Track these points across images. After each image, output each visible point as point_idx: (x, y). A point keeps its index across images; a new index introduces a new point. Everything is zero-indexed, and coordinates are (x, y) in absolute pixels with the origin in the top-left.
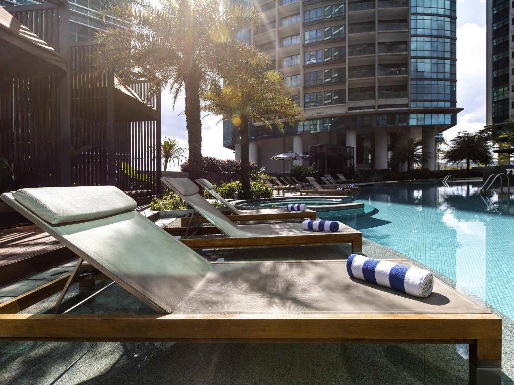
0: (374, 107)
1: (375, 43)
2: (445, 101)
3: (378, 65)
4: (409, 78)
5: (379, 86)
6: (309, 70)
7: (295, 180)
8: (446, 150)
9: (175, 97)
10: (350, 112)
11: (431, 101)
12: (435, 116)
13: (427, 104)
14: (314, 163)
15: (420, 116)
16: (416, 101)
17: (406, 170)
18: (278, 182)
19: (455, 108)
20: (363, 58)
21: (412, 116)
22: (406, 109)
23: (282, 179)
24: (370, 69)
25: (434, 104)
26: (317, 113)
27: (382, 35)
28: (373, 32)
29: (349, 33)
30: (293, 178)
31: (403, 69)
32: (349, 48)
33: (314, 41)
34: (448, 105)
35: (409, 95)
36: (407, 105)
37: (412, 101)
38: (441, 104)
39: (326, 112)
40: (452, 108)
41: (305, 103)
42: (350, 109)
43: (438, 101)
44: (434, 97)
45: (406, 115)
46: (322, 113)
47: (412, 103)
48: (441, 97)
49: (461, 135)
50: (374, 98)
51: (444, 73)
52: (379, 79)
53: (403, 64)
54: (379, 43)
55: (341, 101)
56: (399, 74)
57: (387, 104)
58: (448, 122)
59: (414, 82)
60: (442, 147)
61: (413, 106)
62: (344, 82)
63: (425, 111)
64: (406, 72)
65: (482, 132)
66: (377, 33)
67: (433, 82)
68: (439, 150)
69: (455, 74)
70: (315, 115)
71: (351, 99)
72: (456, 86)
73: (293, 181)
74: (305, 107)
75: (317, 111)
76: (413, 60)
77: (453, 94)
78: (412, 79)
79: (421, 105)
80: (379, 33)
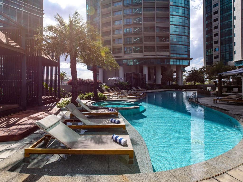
0: (155, 56)
1: (155, 27)
2: (185, 54)
3: (157, 36)
4: (170, 43)
5: (157, 46)
6: (126, 37)
7: (119, 89)
8: (187, 75)
9: (66, 58)
10: (145, 57)
11: (179, 54)
12: (181, 61)
13: (178, 56)
14: (128, 81)
15: (175, 60)
16: (173, 54)
17: (169, 84)
18: (111, 91)
19: (189, 58)
20: (150, 33)
21: (171, 60)
22: (169, 57)
23: (113, 88)
24: (153, 38)
25: (181, 56)
26: (130, 57)
27: (158, 24)
28: (154, 22)
29: (144, 21)
30: (118, 88)
31: (167, 39)
32: (144, 28)
33: (129, 23)
34: (186, 56)
35: (170, 51)
36: (169, 56)
37: (171, 54)
38: (184, 56)
39: (134, 57)
40: (188, 58)
41: (124, 51)
42: (144, 56)
43: (182, 54)
44: (181, 53)
45: (169, 60)
46: (132, 57)
47: (171, 55)
48: (184, 53)
49: (193, 69)
50: (155, 51)
51: (185, 42)
52: (157, 43)
53: (167, 37)
54: (157, 27)
55: (141, 52)
56: (166, 41)
57: (160, 54)
58: (187, 64)
59: (172, 46)
60: (185, 74)
61: (172, 56)
62: (142, 43)
63: (177, 59)
64: (168, 41)
65: (201, 69)
66: (156, 23)
67: (181, 46)
68: (184, 75)
69: (190, 43)
70: (129, 58)
71: (145, 51)
72: (190, 48)
73: (118, 89)
74: (124, 53)
75: (130, 56)
76: (171, 36)
77: (189, 51)
78: (171, 44)
79: (175, 56)
80: (156, 22)
